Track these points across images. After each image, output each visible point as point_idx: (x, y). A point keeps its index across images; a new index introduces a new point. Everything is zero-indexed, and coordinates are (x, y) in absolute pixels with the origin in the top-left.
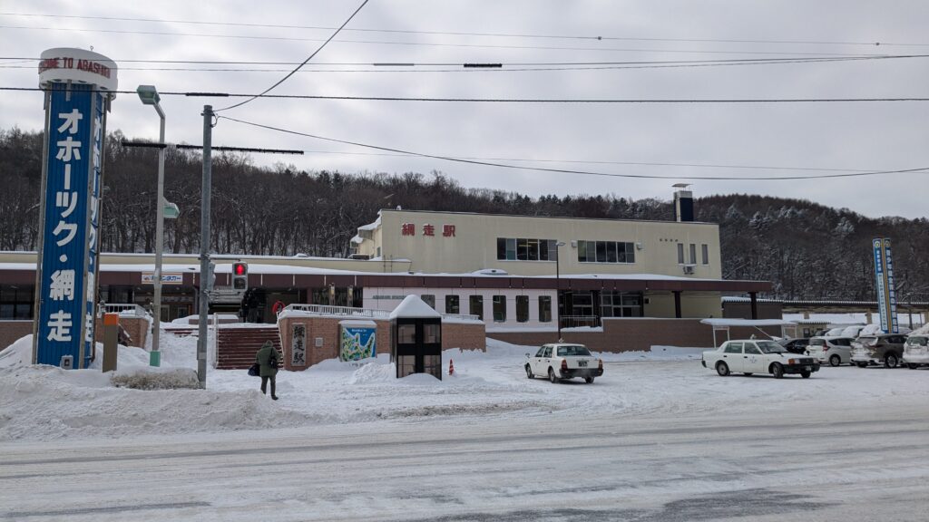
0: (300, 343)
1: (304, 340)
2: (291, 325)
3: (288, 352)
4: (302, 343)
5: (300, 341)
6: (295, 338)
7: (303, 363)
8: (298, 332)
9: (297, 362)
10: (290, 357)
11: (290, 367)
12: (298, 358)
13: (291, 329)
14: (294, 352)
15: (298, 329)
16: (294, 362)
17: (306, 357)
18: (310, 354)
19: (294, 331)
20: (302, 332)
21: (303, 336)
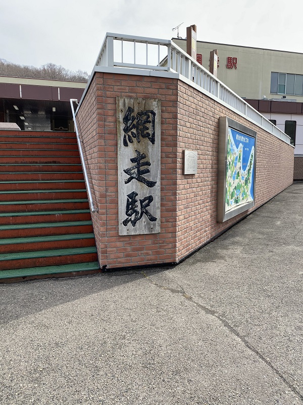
1: (154, 152)
2: (111, 100)
3: (106, 191)
4: (148, 164)
5: (143, 156)
6: (126, 144)
7: (154, 225)
8: (134, 127)
9: (134, 223)
10: (113, 205)
11: (114, 239)
12: (139, 209)
13: (111, 113)
14: (124, 191)
15: (134, 114)
16: (125, 223)
17: (162, 205)
18: (172, 197)
19: (121, 120)
20: (149, 125)
21: (153, 141)
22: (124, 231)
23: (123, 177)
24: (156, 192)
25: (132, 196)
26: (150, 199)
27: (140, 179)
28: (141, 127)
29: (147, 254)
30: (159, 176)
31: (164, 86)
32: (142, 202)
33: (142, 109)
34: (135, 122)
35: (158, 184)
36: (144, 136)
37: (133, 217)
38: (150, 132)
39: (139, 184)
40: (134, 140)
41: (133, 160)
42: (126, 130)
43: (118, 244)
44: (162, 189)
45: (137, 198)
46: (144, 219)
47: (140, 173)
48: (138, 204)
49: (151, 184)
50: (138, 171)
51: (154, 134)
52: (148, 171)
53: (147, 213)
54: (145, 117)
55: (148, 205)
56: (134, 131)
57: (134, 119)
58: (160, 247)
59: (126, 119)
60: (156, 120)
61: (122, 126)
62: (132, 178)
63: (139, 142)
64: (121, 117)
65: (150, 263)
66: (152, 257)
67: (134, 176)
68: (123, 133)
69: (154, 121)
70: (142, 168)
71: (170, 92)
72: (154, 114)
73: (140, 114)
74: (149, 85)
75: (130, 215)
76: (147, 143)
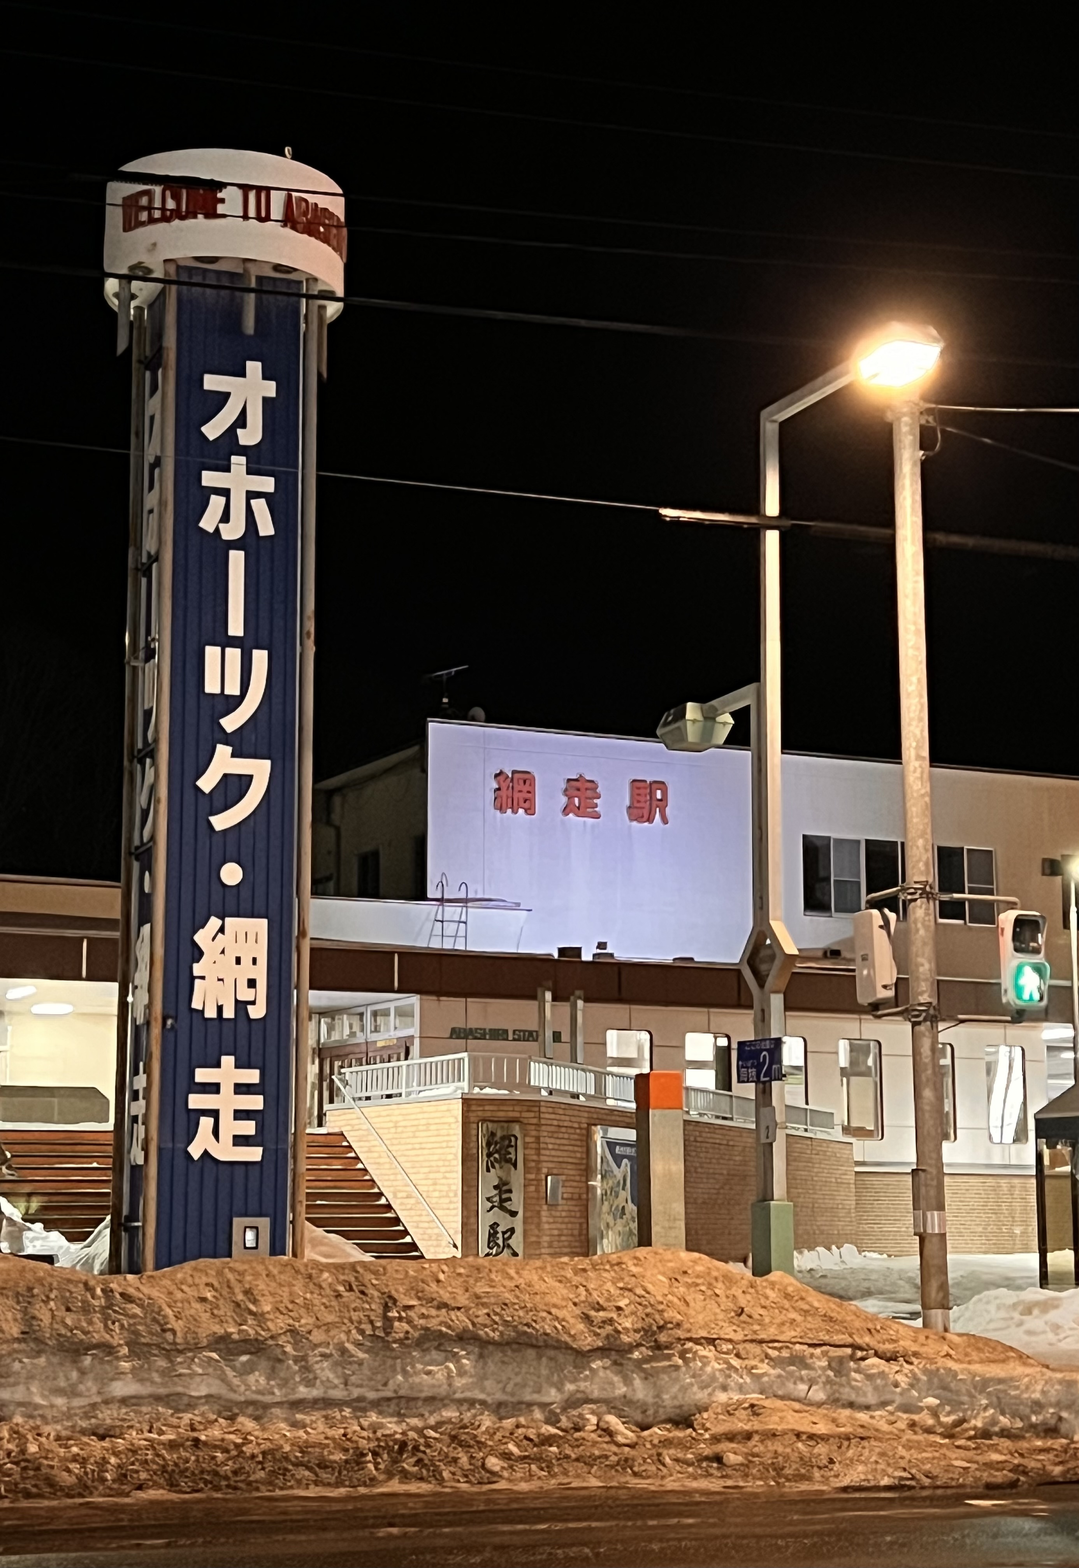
0: (503, 1188)
1: (517, 1178)
2: (474, 1126)
3: (468, 1220)
4: (510, 1191)
5: (506, 1183)
6: (488, 1170)
8: (497, 1152)
10: (473, 1236)
13: (474, 1138)
14: (486, 1221)
15: (497, 1138)
17: (525, 1239)
19: (485, 1145)
20: (512, 1150)
21: (515, 1165)
23: (484, 1205)
24: (518, 1223)
25: (494, 1226)
26: (512, 1230)
27: (502, 1208)
30: (522, 1205)
31: (525, 1108)
32: (504, 1233)
33: (505, 1133)
34: (497, 1147)
35: (521, 1213)
36: (506, 1162)
37: (494, 1251)
38: (513, 1156)
39: (502, 1213)
40: (497, 1165)
41: (495, 1187)
42: (489, 1155)
44: (525, 1221)
45: (500, 1229)
46: (506, 1253)
47: (502, 1201)
48: (500, 1235)
49: (513, 1214)
50: (501, 1198)
51: (516, 1159)
52: (509, 1199)
53: (509, 1246)
54: (508, 1142)
55: (510, 1237)
56: (496, 1156)
57: (496, 1143)
59: (489, 1144)
60: (519, 1145)
61: (485, 1151)
62: (494, 1207)
63: (501, 1168)
64: (484, 1142)
67: (497, 1204)
68: (485, 1159)
69: (516, 1146)
70: (504, 1196)
71: (532, 1114)
72: (516, 1138)
73: (503, 1138)
75: (491, 1248)
76: (510, 1170)
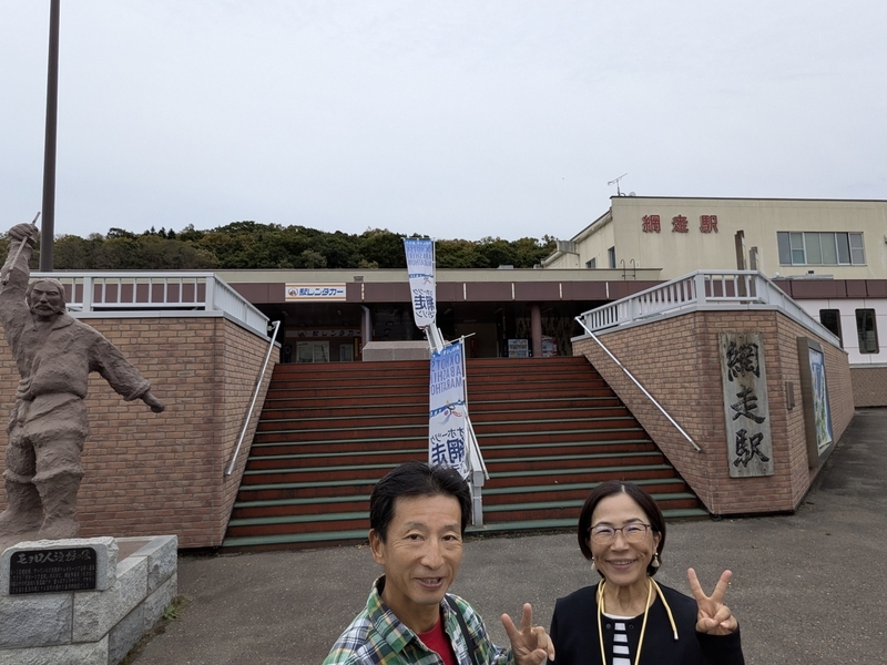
0: (747, 396)
1: (761, 386)
2: (713, 336)
3: (714, 428)
4: (755, 398)
5: (749, 391)
6: (731, 379)
7: (767, 466)
8: (738, 361)
9: (745, 463)
10: (721, 444)
11: (725, 481)
12: (749, 448)
13: (714, 348)
14: (733, 428)
15: (737, 348)
16: (736, 463)
17: (773, 444)
18: (783, 434)
19: (725, 356)
20: (753, 359)
21: (758, 374)
22: (735, 472)
23: (729, 413)
24: (765, 429)
25: (741, 434)
26: (760, 436)
27: (748, 415)
28: (744, 361)
29: (761, 500)
30: (768, 411)
31: (762, 318)
32: (752, 440)
33: (744, 342)
34: (738, 356)
35: (767, 419)
36: (748, 370)
37: (744, 457)
38: (754, 364)
39: (748, 420)
40: (739, 374)
41: (739, 395)
42: (730, 365)
43: (729, 487)
44: (771, 426)
45: (747, 436)
46: (756, 459)
47: (748, 408)
48: (748, 441)
49: (760, 420)
50: (746, 406)
51: (758, 367)
52: (756, 406)
53: (758, 452)
54: (748, 351)
55: (758, 443)
56: (738, 365)
57: (736, 353)
58: (775, 492)
59: (729, 354)
60: (759, 353)
61: (726, 361)
62: (740, 414)
63: (744, 376)
64: (724, 351)
65: (765, 510)
66: (768, 503)
67: (741, 411)
68: (727, 368)
69: (757, 355)
70: (748, 403)
71: (769, 324)
72: (757, 347)
73: (743, 348)
74: (748, 318)
75: (740, 455)
76: (752, 377)
